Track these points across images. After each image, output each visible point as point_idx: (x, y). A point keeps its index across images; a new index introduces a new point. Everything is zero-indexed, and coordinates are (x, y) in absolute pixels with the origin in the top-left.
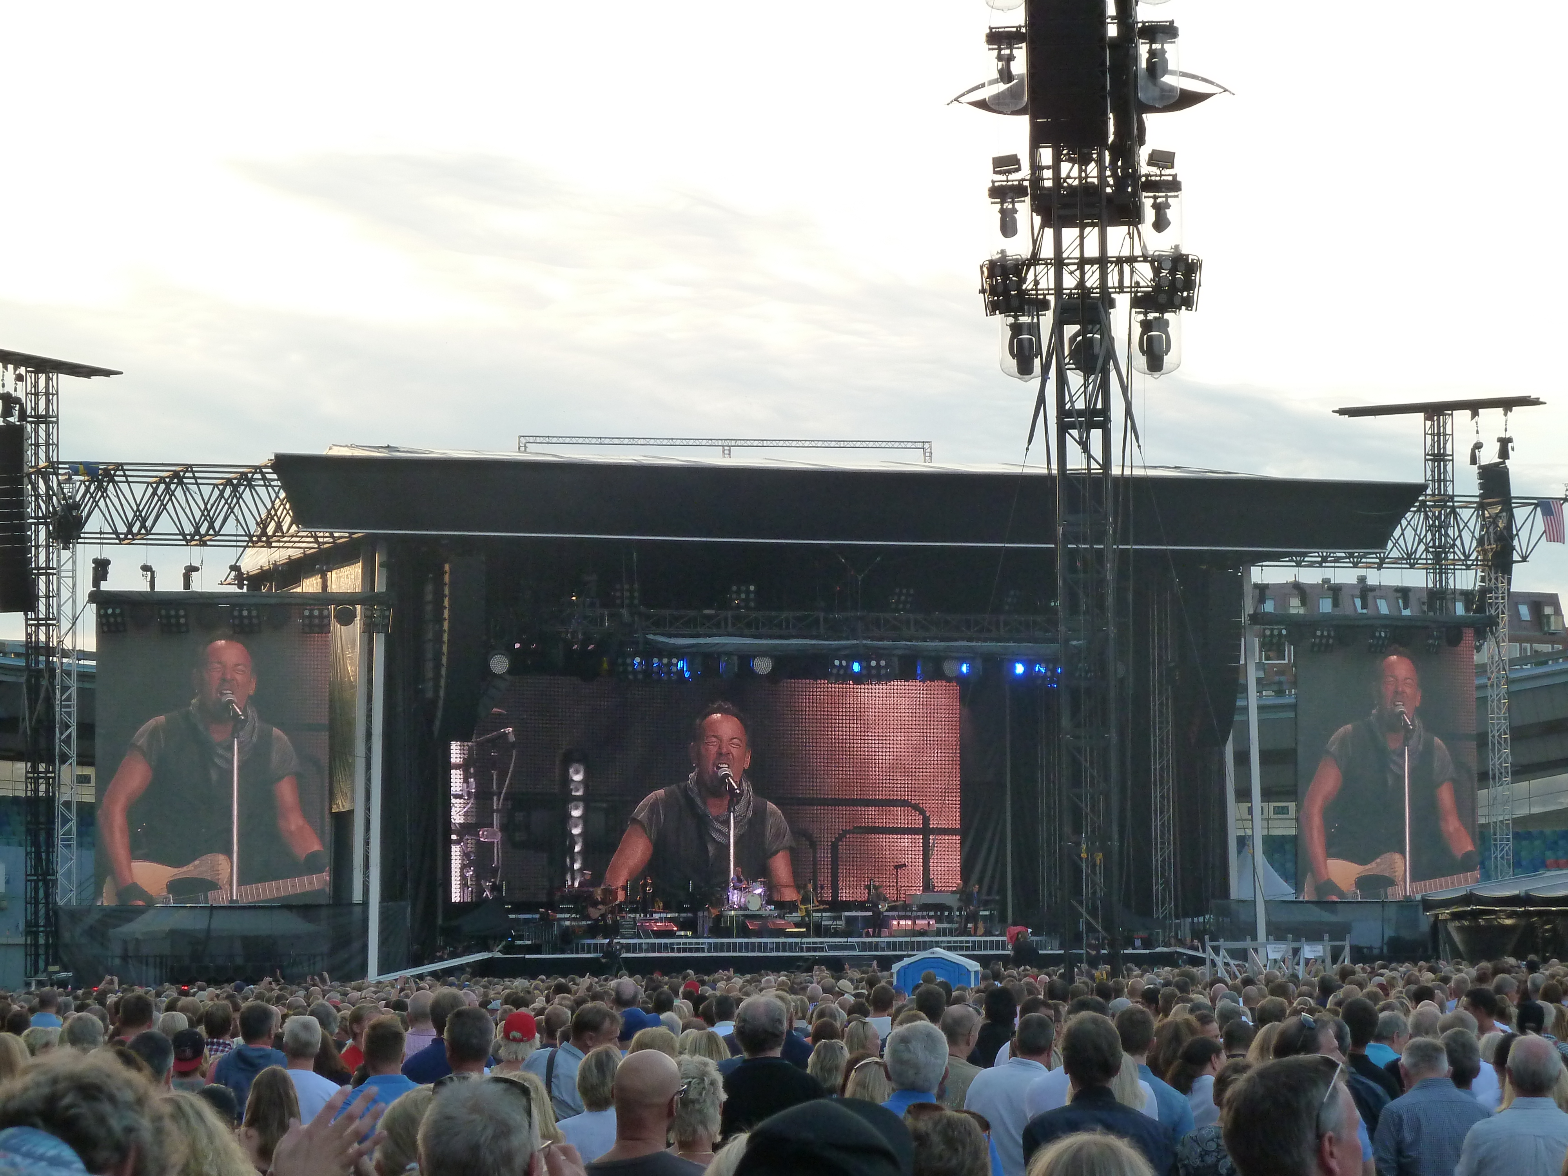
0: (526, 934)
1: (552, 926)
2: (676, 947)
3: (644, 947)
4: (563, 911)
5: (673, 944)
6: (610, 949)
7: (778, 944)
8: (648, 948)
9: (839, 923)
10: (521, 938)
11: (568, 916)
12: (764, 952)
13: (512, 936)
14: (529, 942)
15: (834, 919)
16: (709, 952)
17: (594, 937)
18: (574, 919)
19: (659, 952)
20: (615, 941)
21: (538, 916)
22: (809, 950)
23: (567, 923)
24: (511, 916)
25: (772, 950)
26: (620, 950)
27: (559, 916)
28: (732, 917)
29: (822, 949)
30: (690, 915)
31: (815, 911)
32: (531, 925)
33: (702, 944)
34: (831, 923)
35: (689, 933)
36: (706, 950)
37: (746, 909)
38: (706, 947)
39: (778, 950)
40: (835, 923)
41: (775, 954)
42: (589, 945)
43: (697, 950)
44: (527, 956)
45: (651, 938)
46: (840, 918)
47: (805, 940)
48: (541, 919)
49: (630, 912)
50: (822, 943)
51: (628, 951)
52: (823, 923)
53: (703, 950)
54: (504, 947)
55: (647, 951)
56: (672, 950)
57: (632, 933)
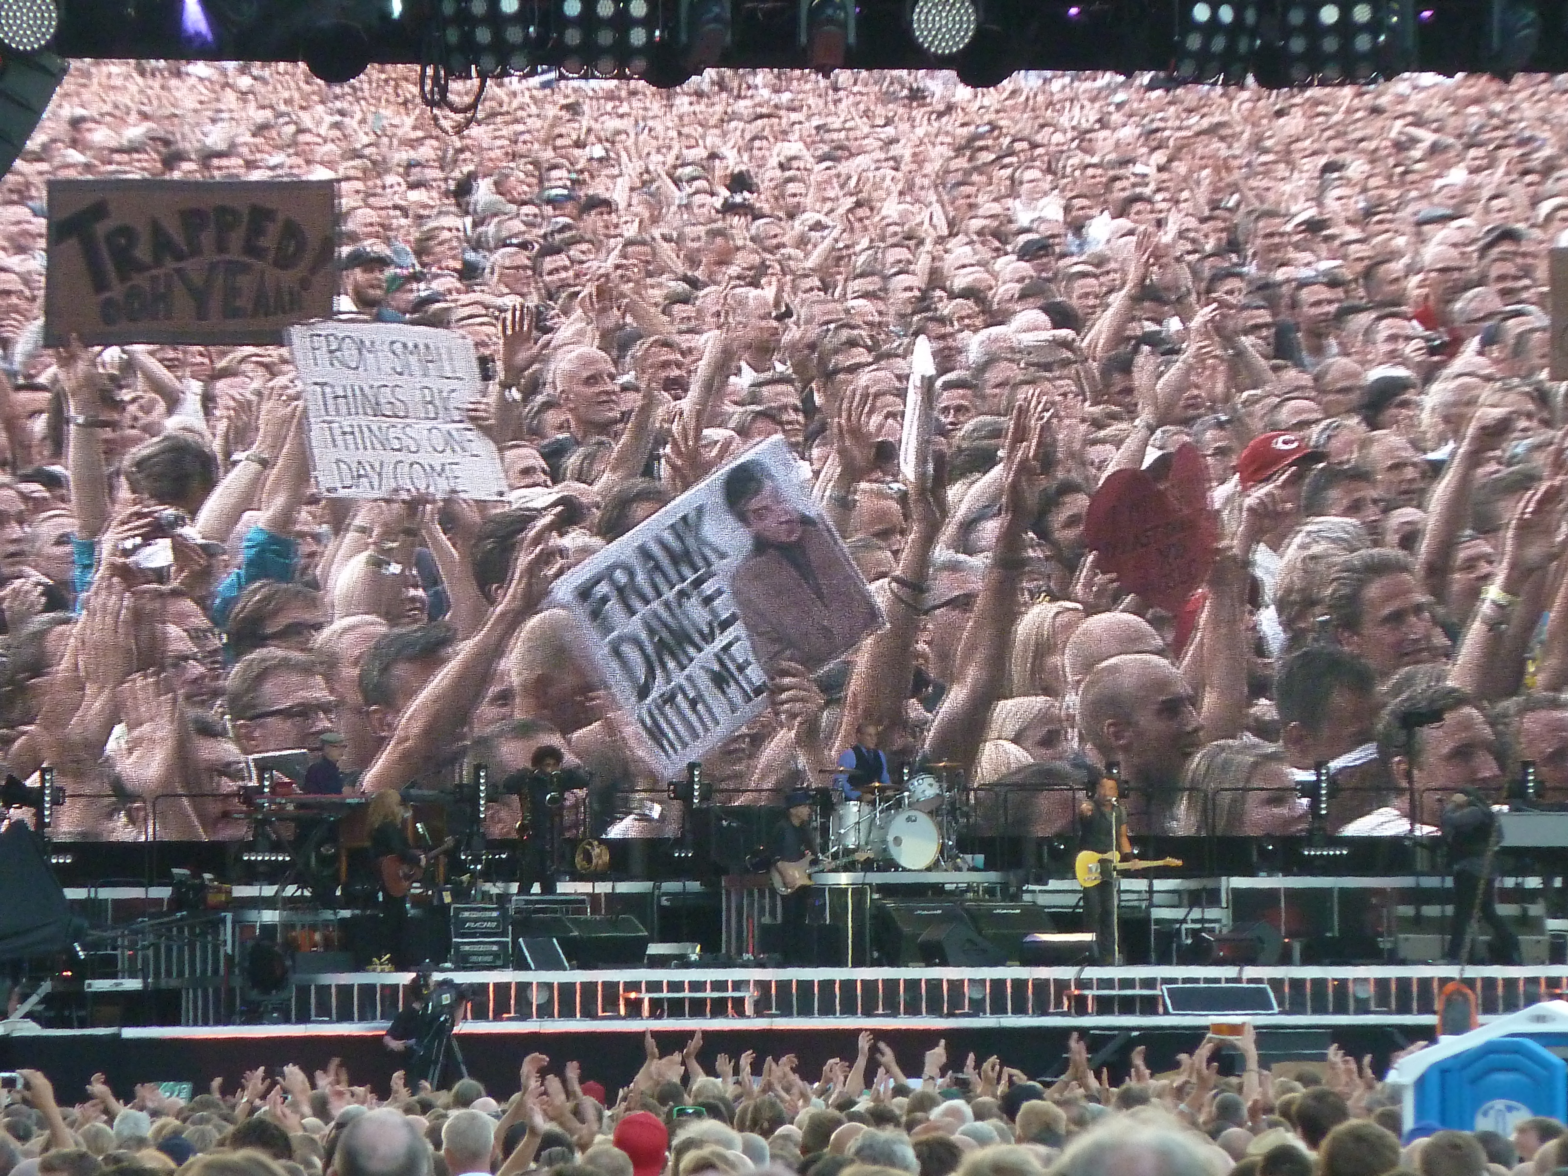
0: (123, 955)
1: (217, 924)
3: (536, 998)
4: (252, 875)
5: (636, 986)
6: (416, 1006)
7: (998, 985)
8: (551, 1000)
9: (1212, 913)
10: (108, 969)
11: (269, 891)
13: (73, 961)
14: (133, 984)
15: (1195, 899)
16: (760, 1013)
17: (360, 966)
18: (291, 903)
21: (163, 893)
22: (1105, 1006)
23: (270, 916)
24: (73, 893)
25: (977, 1008)
26: (451, 1009)
27: (241, 891)
28: (839, 893)
29: (1150, 1006)
30: (694, 886)
31: (1127, 874)
32: (144, 921)
34: (1178, 913)
35: (695, 952)
37: (890, 865)
39: (999, 1009)
40: (1196, 913)
41: (988, 1021)
42: (345, 991)
43: (719, 1009)
44: (129, 1033)
45: (559, 967)
46: (1212, 898)
47: (1092, 973)
48: (176, 903)
49: (489, 875)
50: (1149, 983)
52: (1158, 913)
53: (738, 1009)
54: (46, 1000)
55: (545, 1013)
56: (634, 1008)
57: (495, 948)
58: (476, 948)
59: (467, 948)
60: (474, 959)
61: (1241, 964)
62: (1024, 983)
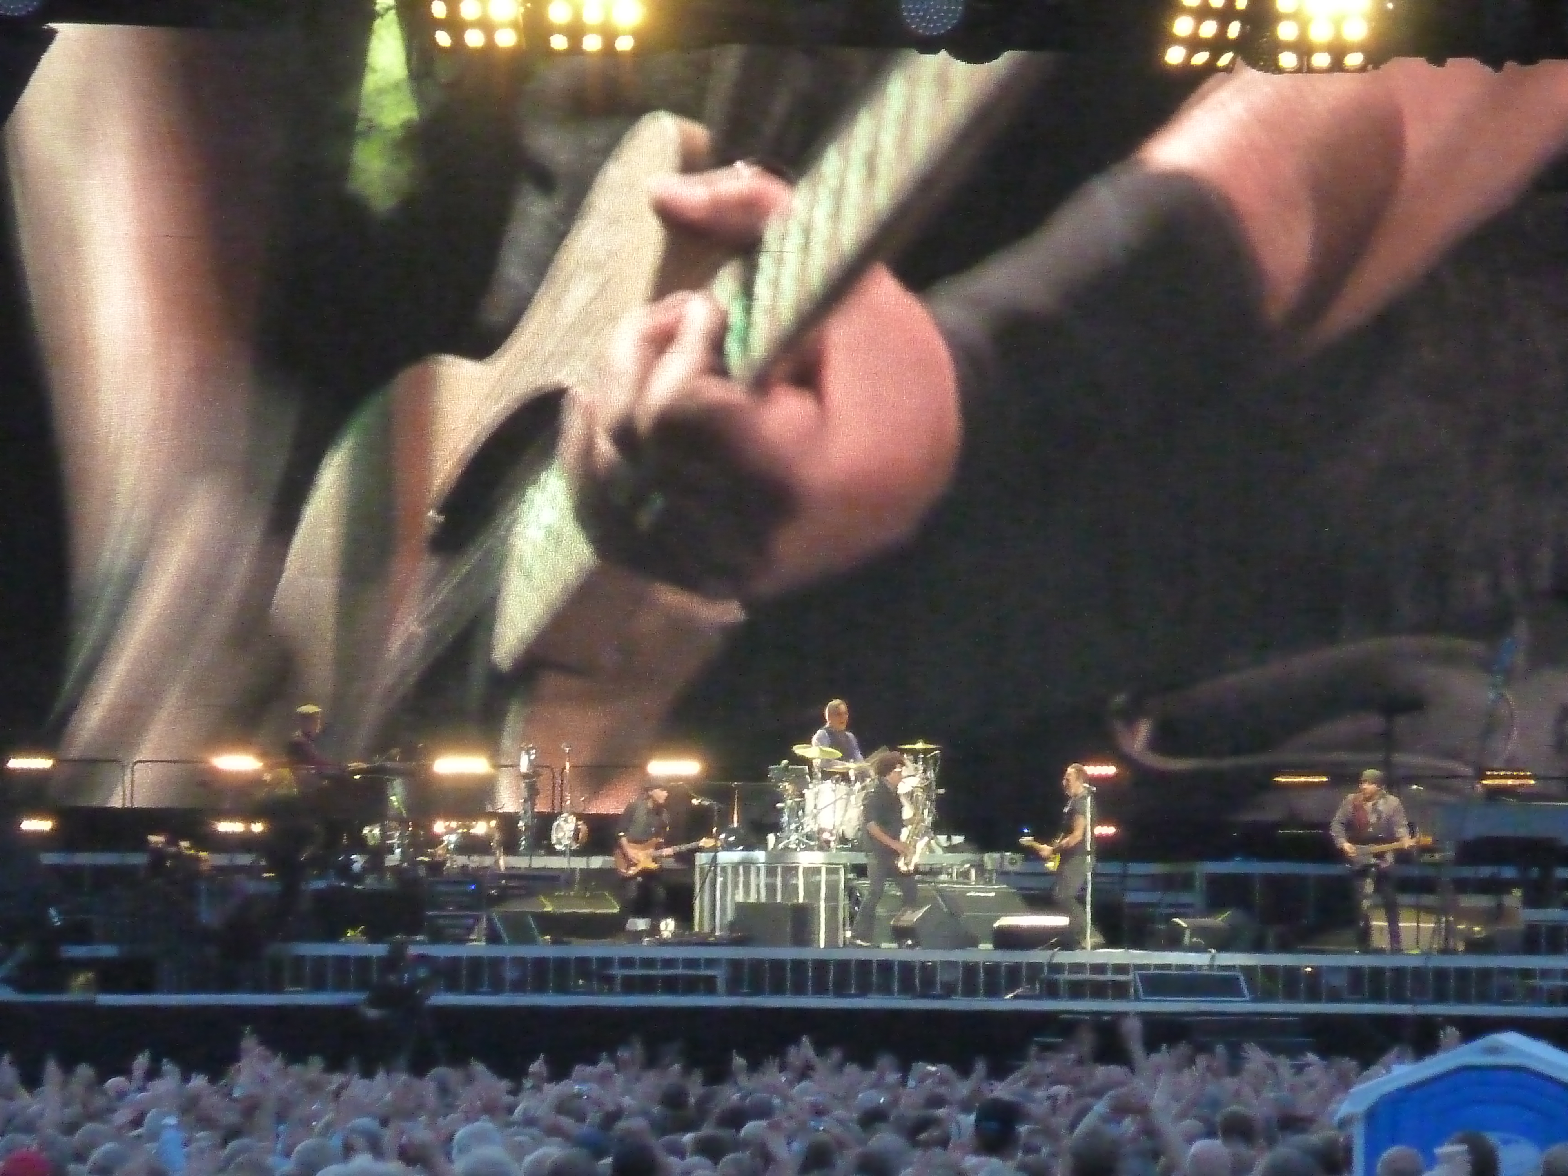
2: (618, 972)
5: (605, 962)
7: (971, 968)
8: (523, 975)
9: (1185, 898)
12: (924, 996)
15: (1169, 883)
19: (561, 989)
20: (413, 950)
22: (1077, 990)
28: (812, 872)
29: (1121, 991)
34: (1152, 897)
41: (959, 1003)
44: (102, 999)
45: (533, 942)
47: (1064, 957)
51: (453, 987)
57: (469, 921)
58: (449, 922)
59: (439, 921)
60: (449, 932)
61: (1213, 951)
62: (997, 966)
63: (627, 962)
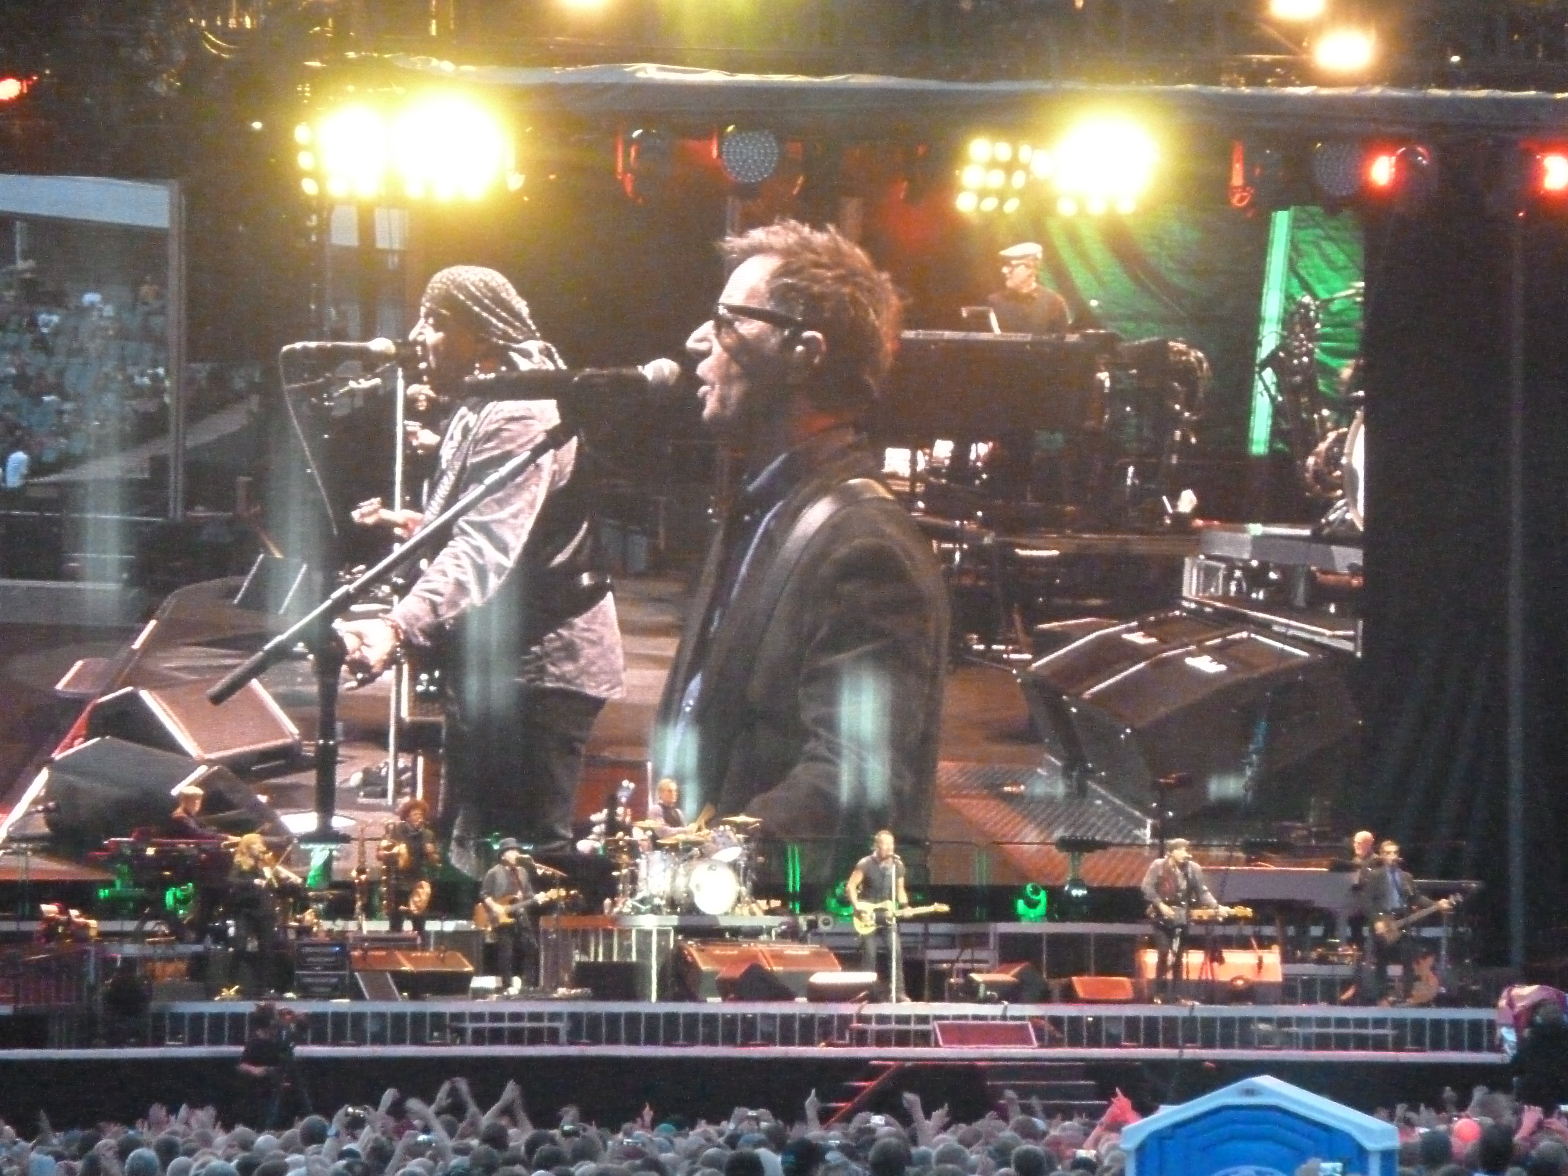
1: (80, 957)
2: (470, 1026)
3: (370, 1027)
5: (458, 1017)
6: (265, 1031)
7: (787, 1018)
8: (383, 1028)
11: (130, 926)
12: (743, 1044)
15: (966, 941)
16: (573, 1041)
18: (149, 937)
19: (418, 1041)
22: (882, 1039)
28: (644, 934)
29: (924, 1038)
33: (554, 1017)
36: (563, 1036)
37: (691, 909)
38: (562, 1026)
39: (788, 1040)
41: (777, 1051)
42: (198, 1018)
43: (536, 1038)
45: (392, 997)
46: (981, 940)
47: (871, 1009)
50: (923, 1019)
51: (319, 1039)
53: (553, 1037)
55: (378, 1039)
56: (459, 1036)
57: (334, 980)
58: (317, 980)
59: (309, 980)
60: (317, 989)
61: (1006, 1003)
62: (812, 1017)
63: (477, 1017)
